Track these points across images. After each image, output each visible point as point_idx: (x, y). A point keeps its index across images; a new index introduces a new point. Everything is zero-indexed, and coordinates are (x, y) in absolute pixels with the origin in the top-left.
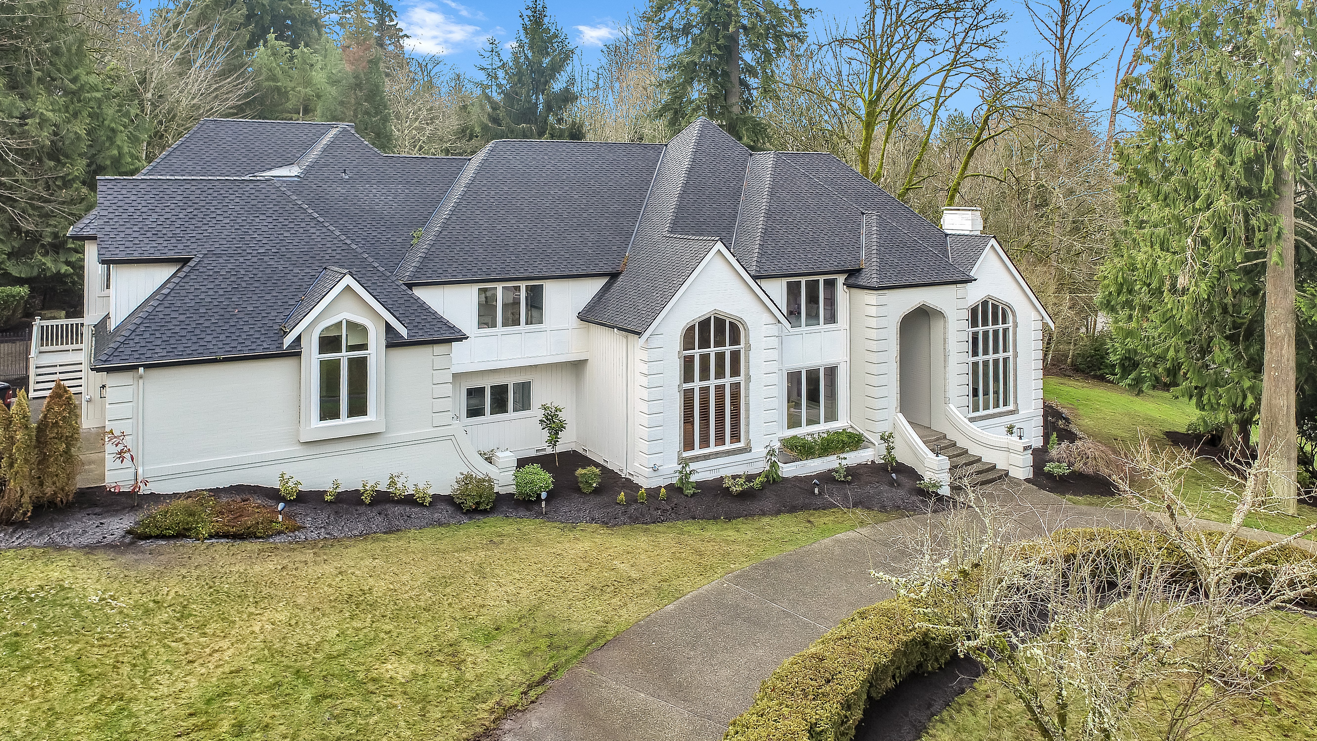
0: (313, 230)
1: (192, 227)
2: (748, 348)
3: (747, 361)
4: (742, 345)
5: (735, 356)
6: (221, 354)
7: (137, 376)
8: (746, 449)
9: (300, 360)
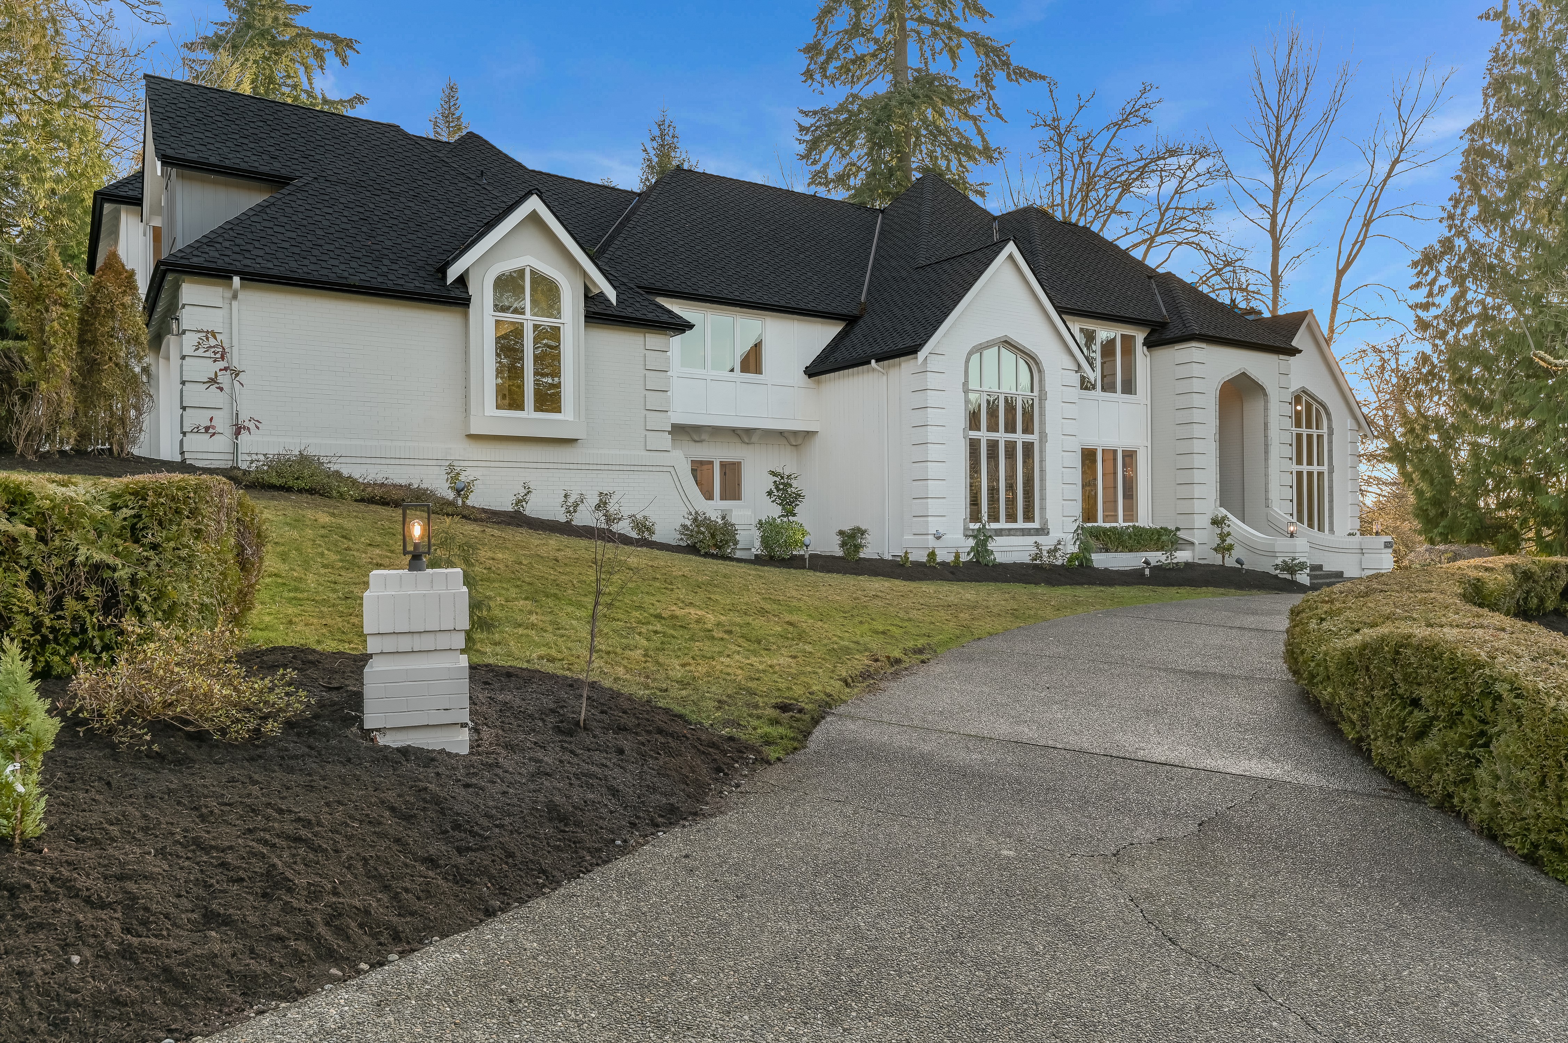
2: (1043, 397)
3: (1043, 416)
4: (1036, 393)
5: (1028, 406)
6: (355, 280)
7: (229, 294)
8: (1042, 529)
9: (466, 316)
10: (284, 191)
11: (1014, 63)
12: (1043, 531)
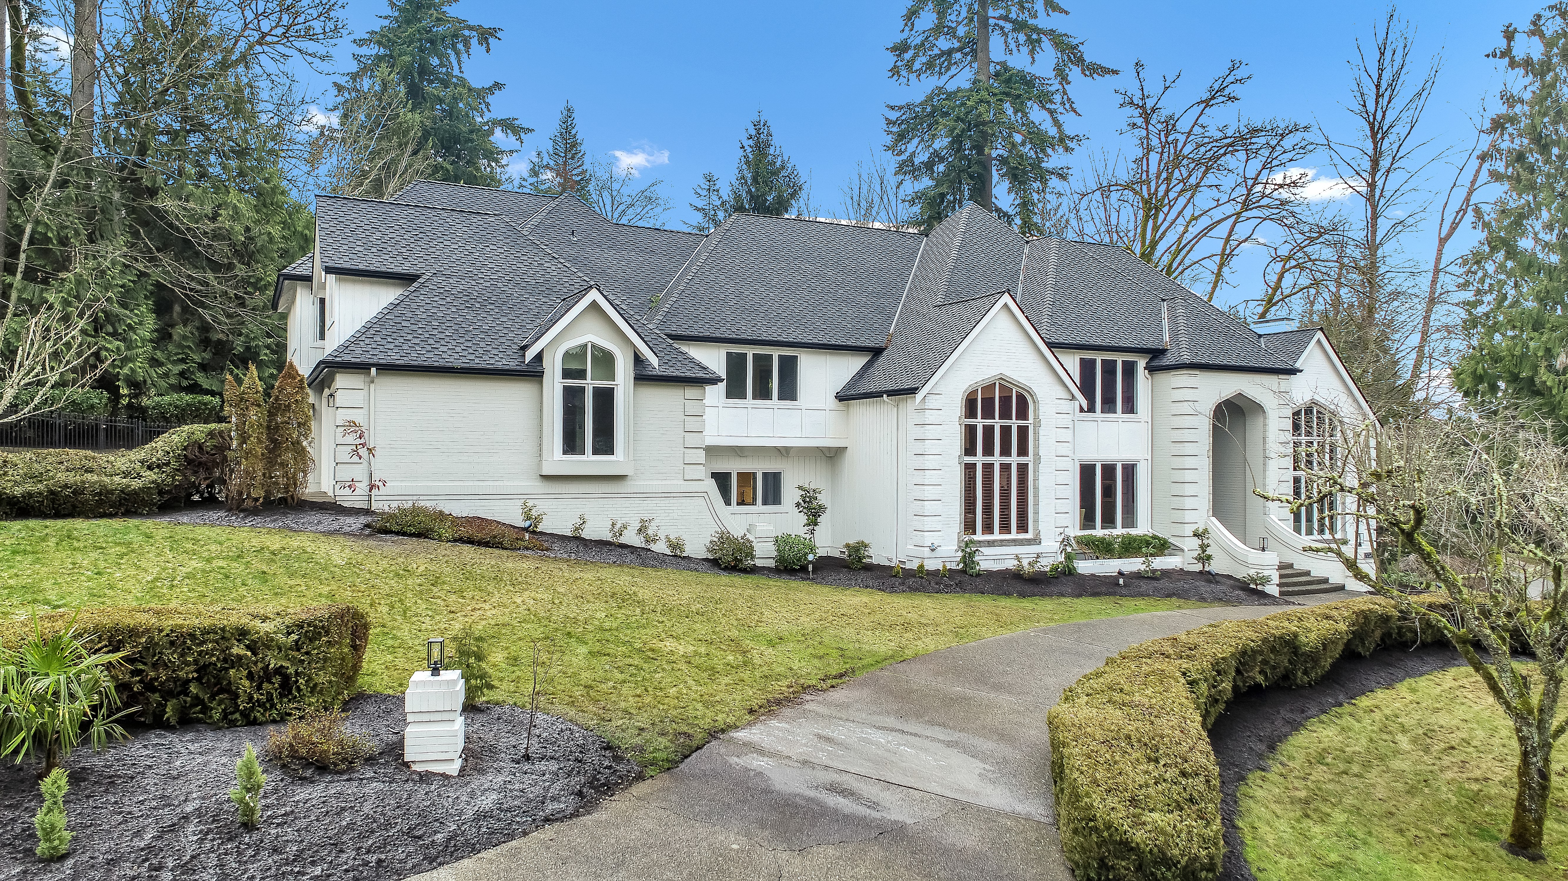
0: (547, 265)
1: (419, 249)
2: (1037, 424)
3: (1037, 440)
4: (1031, 420)
5: (1023, 432)
6: (458, 364)
7: (368, 379)
8: (1034, 540)
9: (541, 383)
10: (412, 289)
11: (1088, 58)
12: (1036, 541)
